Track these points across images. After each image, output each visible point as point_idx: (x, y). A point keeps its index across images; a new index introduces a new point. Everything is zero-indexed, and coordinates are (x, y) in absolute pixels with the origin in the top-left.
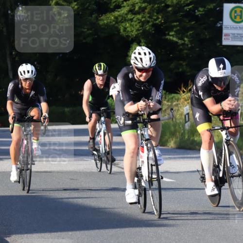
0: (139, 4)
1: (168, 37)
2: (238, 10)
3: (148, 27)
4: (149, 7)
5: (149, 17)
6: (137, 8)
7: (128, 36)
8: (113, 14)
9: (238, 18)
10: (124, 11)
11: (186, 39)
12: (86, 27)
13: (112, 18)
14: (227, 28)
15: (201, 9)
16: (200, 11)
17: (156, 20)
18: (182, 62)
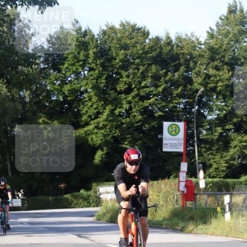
0: (102, 122)
1: (123, 146)
3: (109, 138)
4: (109, 124)
5: (109, 132)
6: (101, 125)
7: (94, 144)
8: (84, 129)
9: (174, 132)
10: (91, 127)
13: (83, 132)
14: (166, 139)
15: (146, 126)
16: (146, 127)
17: (114, 133)
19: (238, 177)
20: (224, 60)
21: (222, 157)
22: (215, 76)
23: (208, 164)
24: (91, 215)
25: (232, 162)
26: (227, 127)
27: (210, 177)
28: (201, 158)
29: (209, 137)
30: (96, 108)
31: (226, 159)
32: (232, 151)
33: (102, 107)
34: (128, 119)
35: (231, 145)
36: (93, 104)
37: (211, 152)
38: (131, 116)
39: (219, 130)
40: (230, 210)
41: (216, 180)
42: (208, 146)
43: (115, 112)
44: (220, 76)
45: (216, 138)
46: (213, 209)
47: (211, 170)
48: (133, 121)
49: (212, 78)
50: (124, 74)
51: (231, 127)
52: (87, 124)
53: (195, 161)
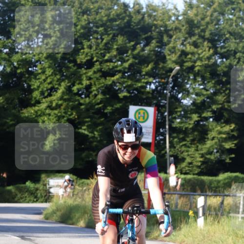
0: (56, 101)
1: (80, 131)
2: (142, 112)
4: (65, 104)
5: (65, 113)
6: (54, 105)
8: (33, 108)
9: (142, 118)
10: (43, 106)
11: (96, 133)
12: (10, 118)
13: (33, 112)
15: (109, 108)
17: (70, 115)
18: (91, 152)
19: (216, 175)
20: (204, 36)
21: (197, 150)
22: (193, 54)
23: (180, 157)
24: (38, 212)
25: (208, 156)
26: (204, 115)
27: (181, 173)
28: (172, 150)
29: (182, 125)
30: (50, 83)
31: (202, 152)
32: (209, 143)
33: (57, 81)
34: (87, 100)
35: (209, 136)
36: (47, 78)
37: (184, 143)
38: (91, 96)
39: (195, 117)
40: (204, 214)
41: (189, 177)
42: (181, 136)
43: (73, 89)
44: (199, 54)
45: (191, 126)
46: (184, 212)
47: (184, 165)
48: (93, 102)
49: (190, 56)
50: (86, 44)
51: (209, 114)
52: (38, 102)
53: (166, 153)
